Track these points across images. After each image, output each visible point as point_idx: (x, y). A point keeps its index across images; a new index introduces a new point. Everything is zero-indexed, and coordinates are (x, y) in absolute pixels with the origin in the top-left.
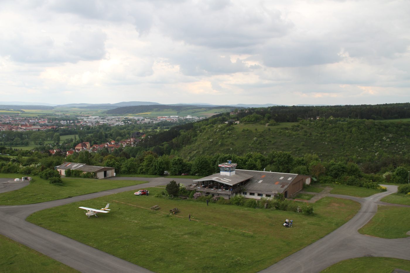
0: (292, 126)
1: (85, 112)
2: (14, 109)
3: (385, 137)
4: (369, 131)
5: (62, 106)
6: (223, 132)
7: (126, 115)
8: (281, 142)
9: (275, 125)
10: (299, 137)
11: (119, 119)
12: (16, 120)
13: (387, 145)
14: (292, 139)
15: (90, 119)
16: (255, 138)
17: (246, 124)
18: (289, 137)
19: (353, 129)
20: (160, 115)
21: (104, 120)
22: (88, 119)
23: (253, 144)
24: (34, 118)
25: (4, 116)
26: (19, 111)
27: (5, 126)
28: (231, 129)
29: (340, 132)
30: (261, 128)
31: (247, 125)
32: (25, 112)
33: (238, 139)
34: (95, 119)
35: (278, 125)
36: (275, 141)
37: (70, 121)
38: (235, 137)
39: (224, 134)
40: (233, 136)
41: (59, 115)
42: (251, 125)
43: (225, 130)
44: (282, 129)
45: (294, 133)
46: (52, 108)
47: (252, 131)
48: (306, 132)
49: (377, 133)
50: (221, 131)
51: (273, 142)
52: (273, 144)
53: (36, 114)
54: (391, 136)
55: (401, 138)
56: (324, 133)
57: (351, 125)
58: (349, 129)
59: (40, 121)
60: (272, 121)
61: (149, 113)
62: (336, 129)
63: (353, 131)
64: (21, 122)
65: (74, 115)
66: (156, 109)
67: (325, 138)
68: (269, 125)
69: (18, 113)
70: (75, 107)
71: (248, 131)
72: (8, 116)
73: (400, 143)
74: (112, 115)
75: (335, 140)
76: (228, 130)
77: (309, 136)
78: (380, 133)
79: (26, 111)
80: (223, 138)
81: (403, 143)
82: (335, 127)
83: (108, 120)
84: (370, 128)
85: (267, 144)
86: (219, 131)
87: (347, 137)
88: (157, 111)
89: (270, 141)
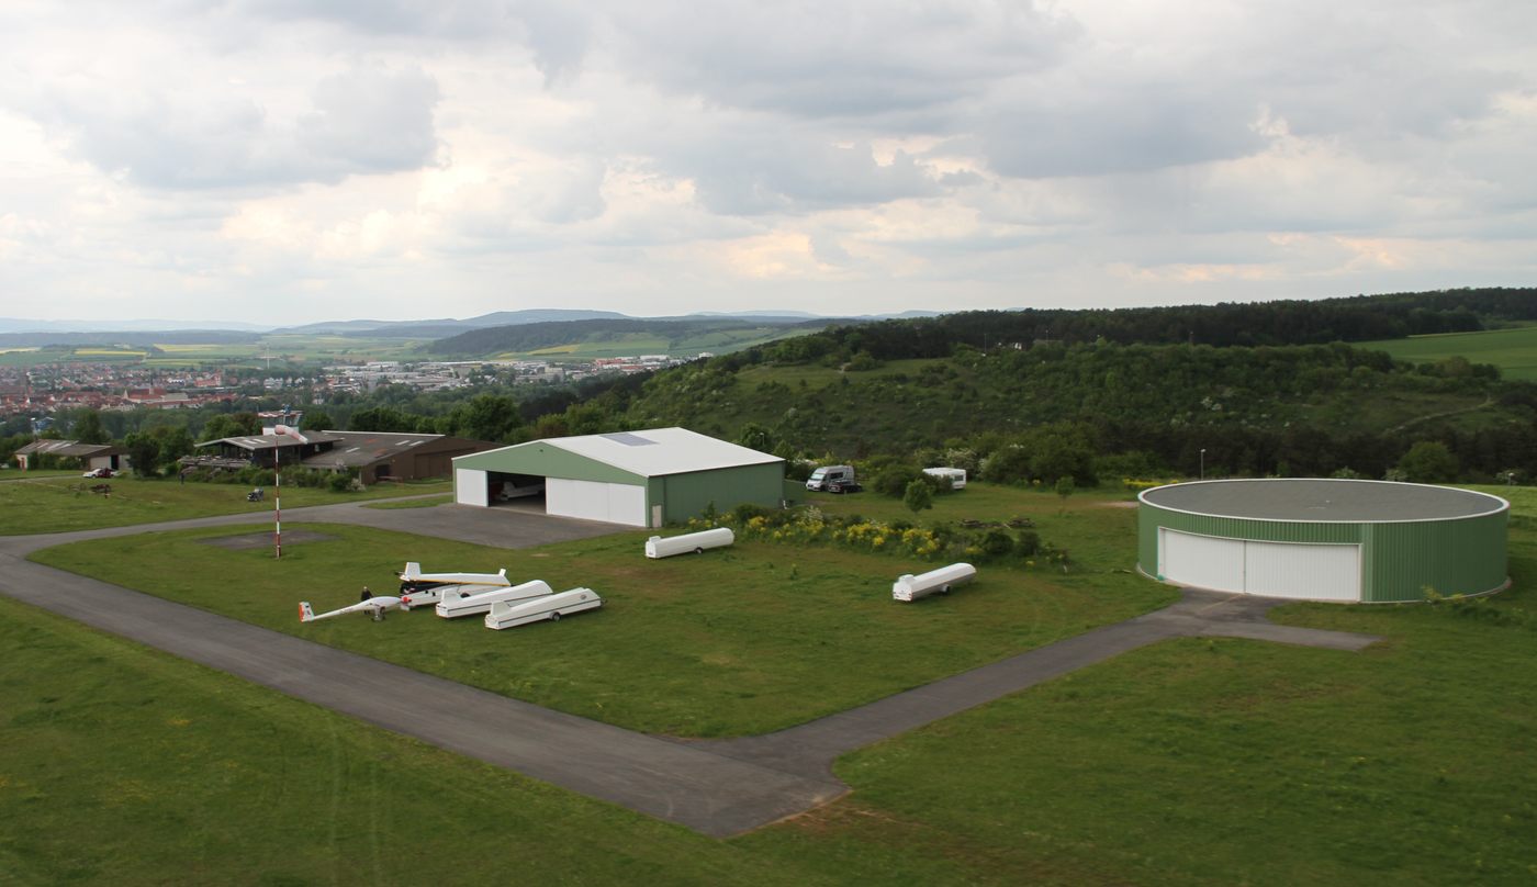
0: (922, 371)
1: (361, 349)
2: (131, 345)
3: (1207, 400)
4: (1161, 379)
5: (290, 330)
6: (698, 393)
7: (494, 358)
8: (872, 421)
9: (868, 368)
10: (935, 403)
11: (457, 370)
12: (125, 380)
13: (1211, 422)
14: (912, 411)
15: (366, 370)
16: (792, 410)
17: (777, 366)
18: (902, 405)
19: (1108, 376)
20: (600, 353)
21: (410, 374)
22: (358, 370)
23: (780, 427)
24: (183, 370)
25: (93, 366)
26: (146, 349)
27: (82, 396)
28: (724, 386)
29: (1067, 386)
30: (818, 378)
31: (779, 370)
32: (161, 351)
33: (739, 413)
34: (382, 370)
35: (881, 367)
36: (855, 417)
37: (295, 378)
38: (732, 409)
39: (700, 399)
40: (725, 406)
41: (265, 360)
42: (792, 369)
43: (706, 389)
44: (885, 379)
45: (923, 391)
46: (256, 337)
47: (787, 389)
48: (961, 387)
49: (1185, 385)
50: (695, 389)
51: (844, 421)
52: (847, 427)
53: (196, 357)
54: (1228, 393)
55: (1261, 401)
56: (1020, 389)
57: (1103, 363)
58: (1095, 376)
59: (201, 379)
60: (861, 356)
61: (571, 348)
62: (1058, 374)
63: (1107, 380)
64: (139, 384)
65: (320, 359)
66: (597, 334)
67: (1016, 405)
68: (848, 369)
69: (140, 357)
70: (331, 334)
71: (775, 390)
72: (108, 366)
73: (1252, 417)
74: (447, 356)
75: (1048, 411)
76: (713, 388)
77: (968, 401)
78: (1194, 385)
79: (166, 348)
80: (694, 413)
81: (1264, 416)
82: (1055, 370)
83: (424, 373)
84: (1166, 371)
85: (825, 429)
86: (689, 390)
87: (1085, 401)
88: (601, 340)
89: (838, 420)
